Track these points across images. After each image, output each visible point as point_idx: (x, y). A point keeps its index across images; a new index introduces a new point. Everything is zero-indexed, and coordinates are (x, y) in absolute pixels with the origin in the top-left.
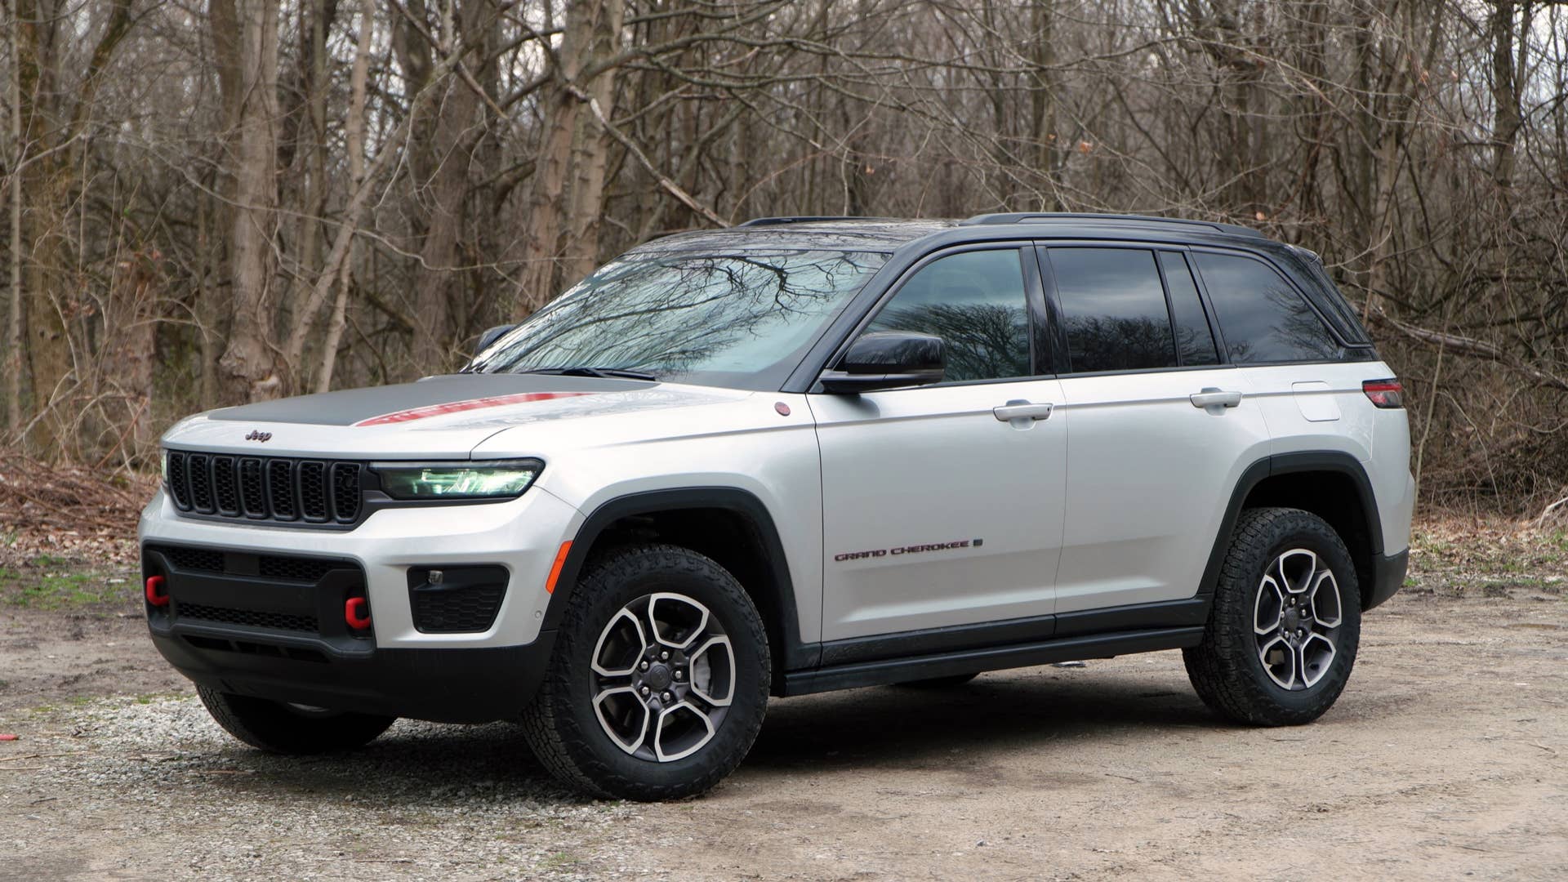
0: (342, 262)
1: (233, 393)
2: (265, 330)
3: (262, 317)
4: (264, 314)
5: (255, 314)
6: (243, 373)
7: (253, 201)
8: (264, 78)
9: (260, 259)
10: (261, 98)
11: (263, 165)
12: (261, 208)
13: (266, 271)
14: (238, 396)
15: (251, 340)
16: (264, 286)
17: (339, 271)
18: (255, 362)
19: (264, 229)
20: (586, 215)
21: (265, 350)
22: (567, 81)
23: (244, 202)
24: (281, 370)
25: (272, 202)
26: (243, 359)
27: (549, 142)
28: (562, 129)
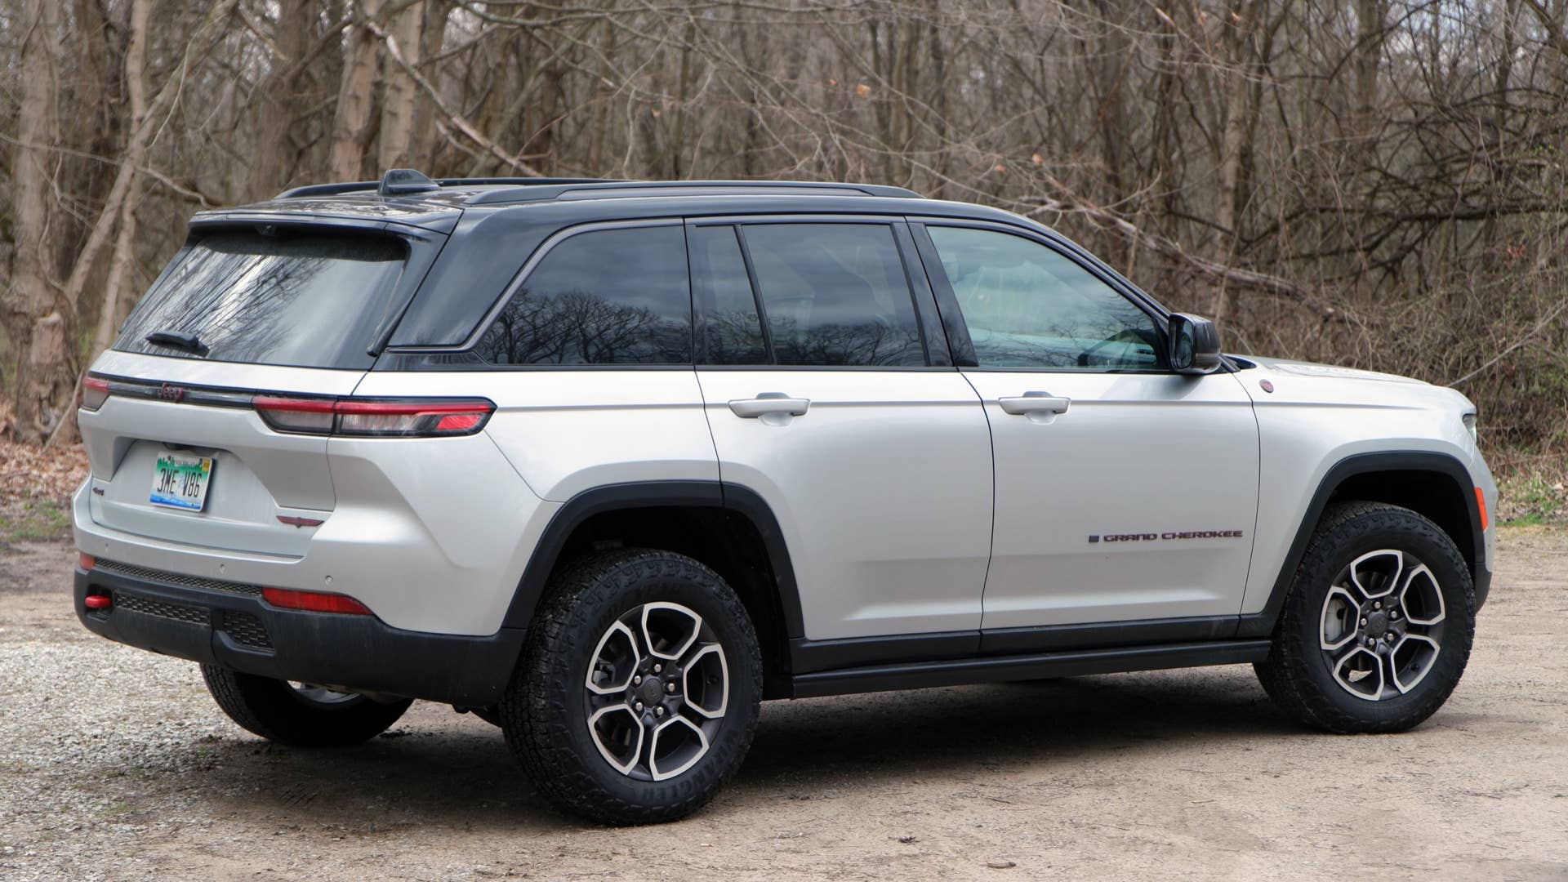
0: (124, 199)
1: (15, 329)
2: (47, 267)
3: (44, 254)
4: (46, 252)
5: (36, 252)
6: (24, 309)
7: (35, 139)
8: (45, 19)
9: (42, 198)
10: (41, 38)
11: (44, 104)
12: (43, 147)
13: (47, 210)
14: (19, 332)
15: (33, 278)
16: (45, 224)
17: (121, 208)
18: (37, 298)
19: (45, 167)
20: (394, 148)
21: (47, 286)
22: (368, 18)
23: (25, 140)
24: (63, 307)
25: (54, 140)
26: (24, 295)
27: (350, 78)
28: (362, 64)
